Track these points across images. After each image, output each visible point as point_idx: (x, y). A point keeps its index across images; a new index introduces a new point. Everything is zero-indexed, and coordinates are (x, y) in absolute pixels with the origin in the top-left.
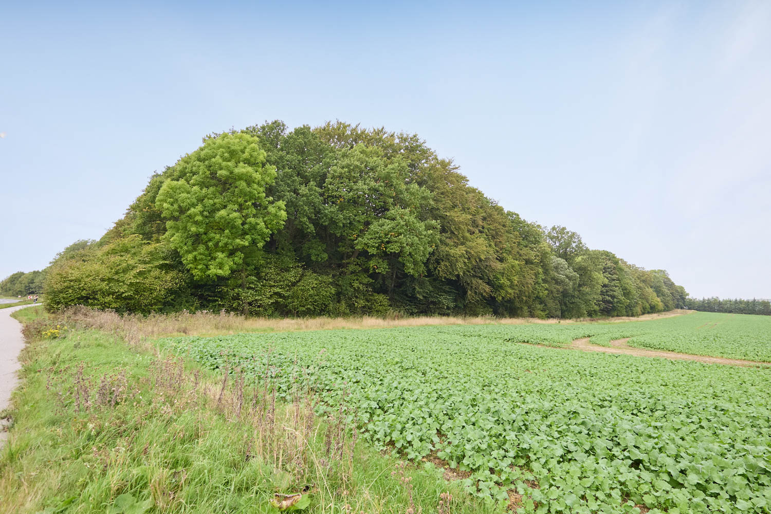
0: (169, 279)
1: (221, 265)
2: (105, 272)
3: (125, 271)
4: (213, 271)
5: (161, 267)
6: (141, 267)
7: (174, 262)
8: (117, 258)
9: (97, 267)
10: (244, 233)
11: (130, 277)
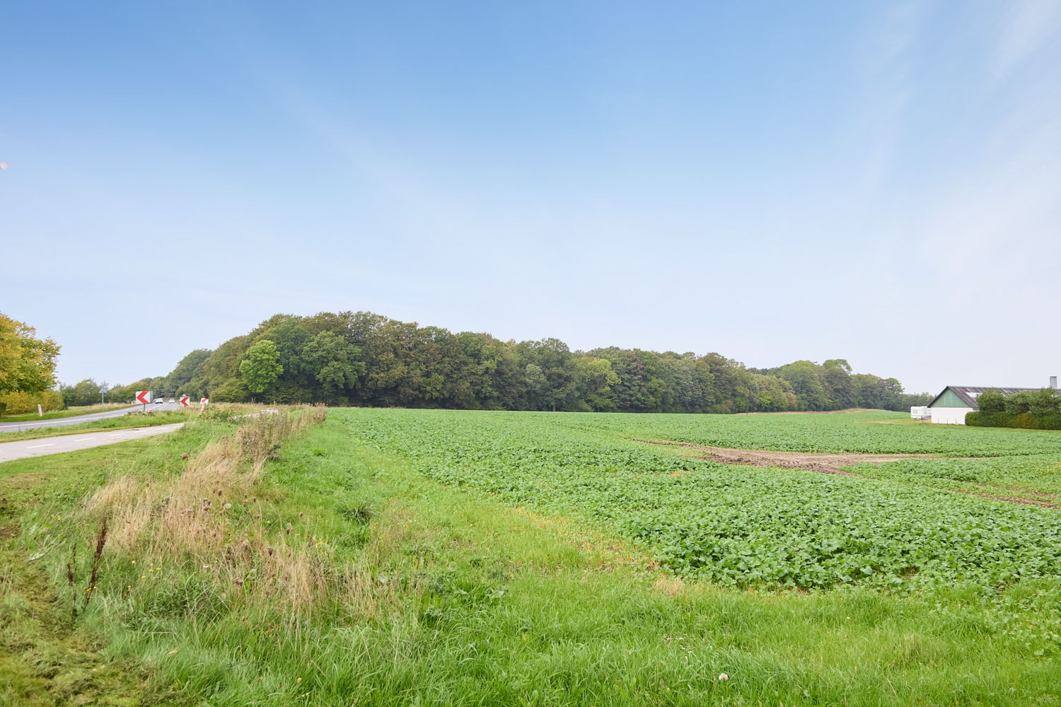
0: (245, 393)
1: (260, 389)
2: (226, 392)
3: (232, 391)
4: (258, 391)
5: (242, 390)
6: (236, 390)
7: (246, 388)
8: (229, 388)
9: (224, 390)
10: (267, 378)
11: (233, 393)
